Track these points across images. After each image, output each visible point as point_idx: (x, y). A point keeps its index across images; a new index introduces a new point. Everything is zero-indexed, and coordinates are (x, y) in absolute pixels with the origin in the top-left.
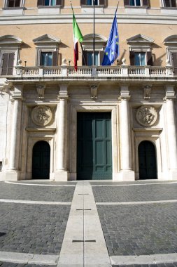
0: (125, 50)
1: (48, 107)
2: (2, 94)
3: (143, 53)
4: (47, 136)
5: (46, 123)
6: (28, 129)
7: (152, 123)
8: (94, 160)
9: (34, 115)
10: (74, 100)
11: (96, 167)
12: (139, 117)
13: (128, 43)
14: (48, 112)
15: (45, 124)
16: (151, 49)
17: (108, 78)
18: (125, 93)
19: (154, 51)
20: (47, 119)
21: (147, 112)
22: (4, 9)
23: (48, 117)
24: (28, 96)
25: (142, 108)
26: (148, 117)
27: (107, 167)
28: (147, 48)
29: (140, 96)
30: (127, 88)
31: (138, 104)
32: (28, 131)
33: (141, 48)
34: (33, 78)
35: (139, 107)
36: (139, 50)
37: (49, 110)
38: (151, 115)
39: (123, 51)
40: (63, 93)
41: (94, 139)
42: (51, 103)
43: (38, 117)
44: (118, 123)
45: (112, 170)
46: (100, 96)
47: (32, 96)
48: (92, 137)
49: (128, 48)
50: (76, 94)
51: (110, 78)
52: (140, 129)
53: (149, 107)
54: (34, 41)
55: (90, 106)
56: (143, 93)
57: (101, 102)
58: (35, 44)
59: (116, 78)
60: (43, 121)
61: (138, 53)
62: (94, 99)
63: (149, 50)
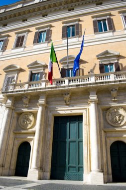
0: (96, 64)
1: (31, 113)
2: (2, 105)
3: (111, 64)
4: (29, 137)
5: (29, 126)
6: (15, 132)
7: (122, 124)
8: (67, 160)
9: (21, 120)
10: (51, 106)
11: (69, 167)
12: (109, 118)
13: (98, 58)
14: (31, 118)
15: (28, 128)
16: (118, 60)
17: (77, 85)
18: (93, 97)
19: (121, 61)
20: (30, 124)
21: (117, 113)
22: (12, 49)
23: (31, 121)
24: (17, 106)
25: (111, 109)
26: (117, 117)
27: (79, 168)
28: (115, 60)
29: (109, 99)
30: (95, 92)
31: (107, 106)
32: (15, 133)
33: (109, 61)
34: (20, 91)
35: (108, 109)
36: (108, 62)
37: (32, 116)
38: (120, 115)
39: (94, 65)
40: (42, 101)
41: (68, 140)
42: (33, 110)
43: (24, 121)
44: (88, 124)
45: (83, 170)
46: (72, 102)
47: (20, 105)
48: (66, 138)
49: (98, 62)
50: (52, 101)
51: (79, 85)
52: (111, 129)
53: (118, 108)
54: (28, 66)
55: (64, 110)
56: (110, 96)
57: (73, 106)
58: (29, 68)
59: (83, 85)
60: (27, 125)
61: (107, 65)
62: (67, 105)
63: (116, 61)
